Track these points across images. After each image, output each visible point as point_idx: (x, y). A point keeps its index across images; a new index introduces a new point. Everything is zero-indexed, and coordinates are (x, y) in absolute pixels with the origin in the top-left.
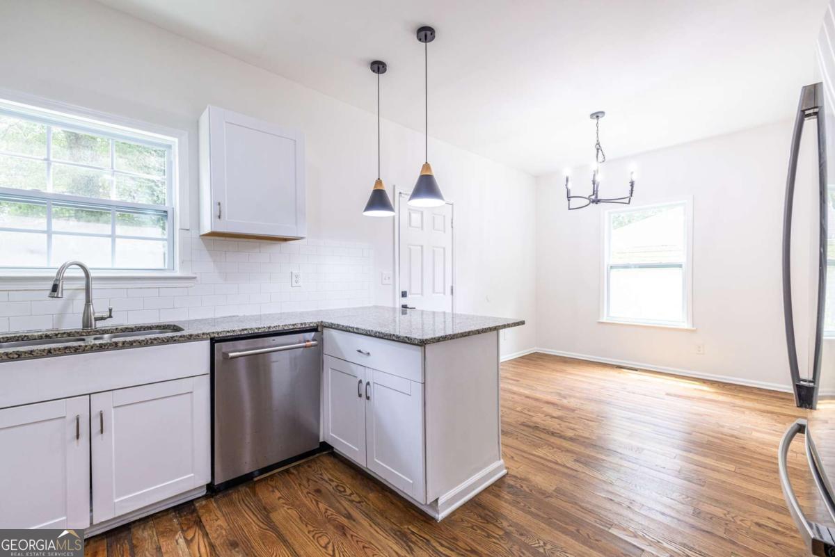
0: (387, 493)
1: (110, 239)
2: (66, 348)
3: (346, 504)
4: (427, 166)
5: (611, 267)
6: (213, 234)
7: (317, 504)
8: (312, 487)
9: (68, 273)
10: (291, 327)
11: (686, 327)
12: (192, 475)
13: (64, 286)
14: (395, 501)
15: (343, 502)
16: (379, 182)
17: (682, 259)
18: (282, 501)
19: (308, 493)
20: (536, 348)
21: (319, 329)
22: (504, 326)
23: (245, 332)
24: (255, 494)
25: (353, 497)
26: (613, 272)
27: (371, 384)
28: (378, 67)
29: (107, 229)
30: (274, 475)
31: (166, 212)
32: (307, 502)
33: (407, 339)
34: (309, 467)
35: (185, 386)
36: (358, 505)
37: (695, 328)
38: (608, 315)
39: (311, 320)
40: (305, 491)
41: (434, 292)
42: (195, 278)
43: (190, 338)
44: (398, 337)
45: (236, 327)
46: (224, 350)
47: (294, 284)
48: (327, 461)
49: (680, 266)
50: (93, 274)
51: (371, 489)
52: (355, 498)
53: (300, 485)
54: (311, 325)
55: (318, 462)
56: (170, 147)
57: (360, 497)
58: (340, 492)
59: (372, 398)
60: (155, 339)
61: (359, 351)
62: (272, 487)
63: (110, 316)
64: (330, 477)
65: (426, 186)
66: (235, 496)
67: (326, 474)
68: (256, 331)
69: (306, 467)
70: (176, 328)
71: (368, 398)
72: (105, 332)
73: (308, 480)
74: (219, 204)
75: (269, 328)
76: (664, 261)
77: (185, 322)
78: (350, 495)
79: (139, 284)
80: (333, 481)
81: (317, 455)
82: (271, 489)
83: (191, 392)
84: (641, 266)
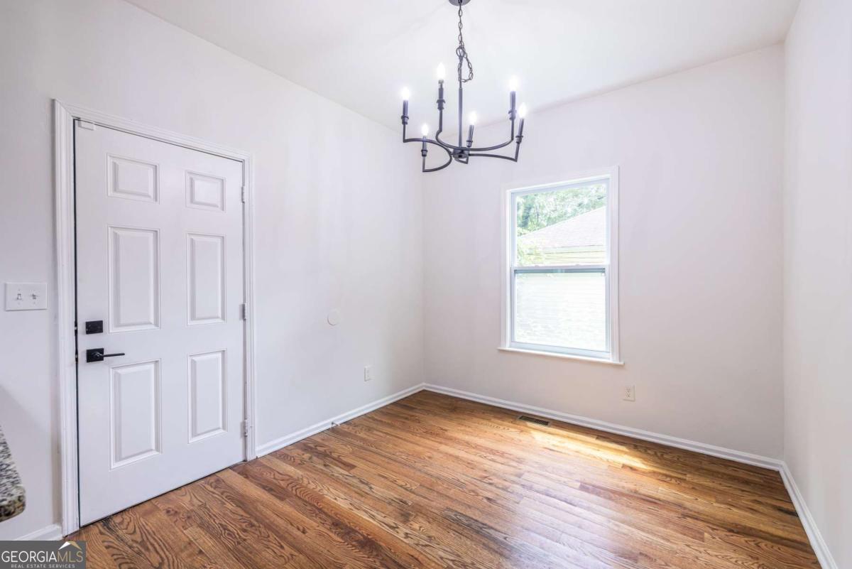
5: (516, 271)
11: (610, 361)
17: (605, 261)
20: (424, 384)
26: (519, 279)
37: (622, 363)
38: (512, 340)
41: (193, 317)
49: (602, 270)
76: (583, 263)
84: (569, 270)
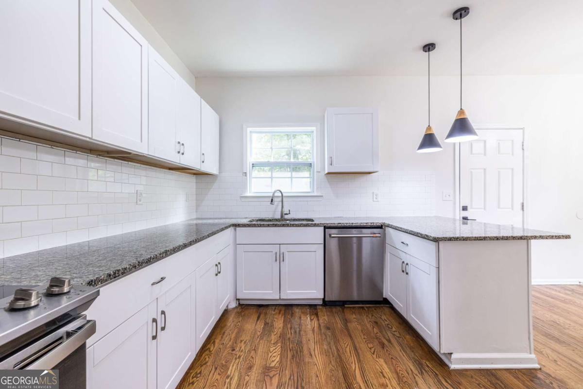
0: (419, 340)
1: (290, 179)
2: (273, 224)
3: (390, 334)
4: (461, 112)
6: (329, 173)
7: (373, 328)
8: (373, 319)
9: (276, 194)
10: (365, 224)
12: (315, 291)
13: (275, 199)
14: (422, 345)
15: (388, 333)
16: (429, 128)
18: (355, 320)
19: (370, 321)
21: (383, 227)
22: (535, 237)
23: (340, 225)
24: (343, 312)
25: (395, 333)
27: (409, 264)
28: (429, 47)
29: (289, 174)
30: (355, 307)
31: (311, 164)
32: (368, 326)
33: (426, 236)
34: (375, 309)
35: (314, 248)
36: (397, 338)
39: (378, 222)
40: (369, 320)
42: (322, 196)
43: (315, 225)
44: (421, 235)
45: (336, 222)
46: (330, 233)
47: (375, 199)
48: (387, 310)
50: (284, 195)
51: (408, 333)
52: (397, 334)
53: (367, 316)
54: (377, 224)
55: (382, 309)
56: (313, 132)
57: (400, 334)
58: (389, 328)
59: (409, 273)
60: (301, 224)
61: (403, 243)
62: (353, 312)
63: (289, 213)
64: (386, 318)
65: (461, 126)
66: (334, 310)
67: (385, 317)
68: (345, 225)
69: (373, 309)
70: (312, 220)
71: (407, 274)
72: (287, 220)
73: (372, 316)
74: (331, 158)
75: (352, 224)
77: (315, 218)
78: (394, 331)
79: (299, 199)
80: (386, 321)
81: (382, 305)
82: (351, 312)
83: (315, 251)
